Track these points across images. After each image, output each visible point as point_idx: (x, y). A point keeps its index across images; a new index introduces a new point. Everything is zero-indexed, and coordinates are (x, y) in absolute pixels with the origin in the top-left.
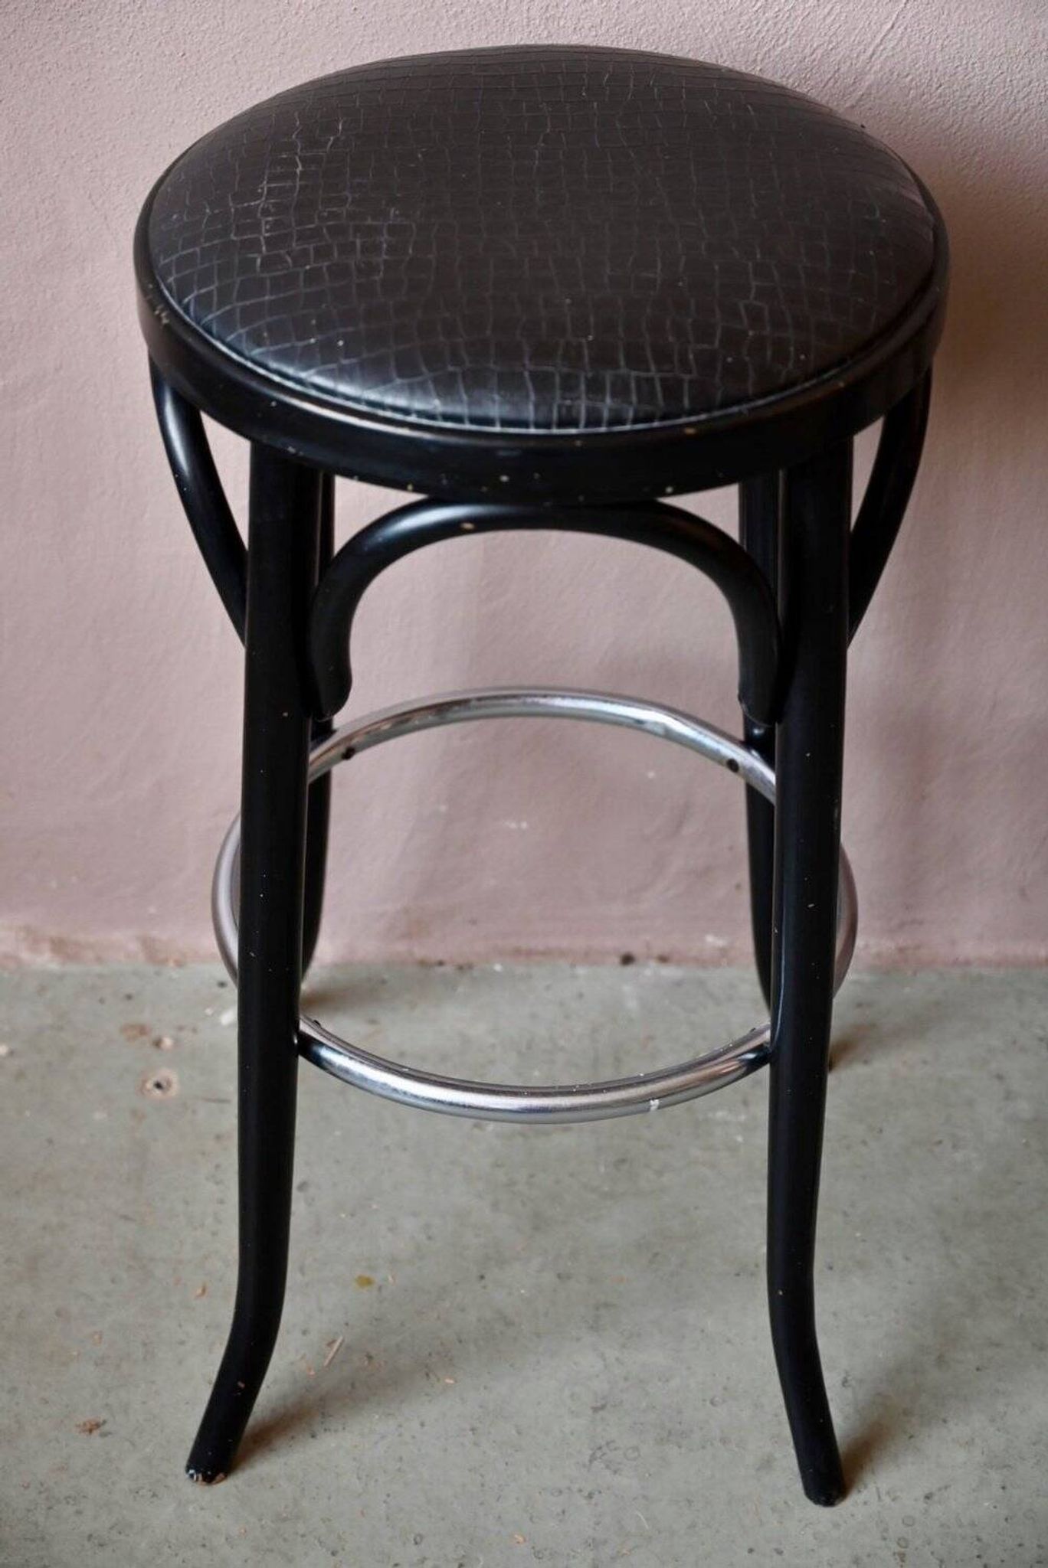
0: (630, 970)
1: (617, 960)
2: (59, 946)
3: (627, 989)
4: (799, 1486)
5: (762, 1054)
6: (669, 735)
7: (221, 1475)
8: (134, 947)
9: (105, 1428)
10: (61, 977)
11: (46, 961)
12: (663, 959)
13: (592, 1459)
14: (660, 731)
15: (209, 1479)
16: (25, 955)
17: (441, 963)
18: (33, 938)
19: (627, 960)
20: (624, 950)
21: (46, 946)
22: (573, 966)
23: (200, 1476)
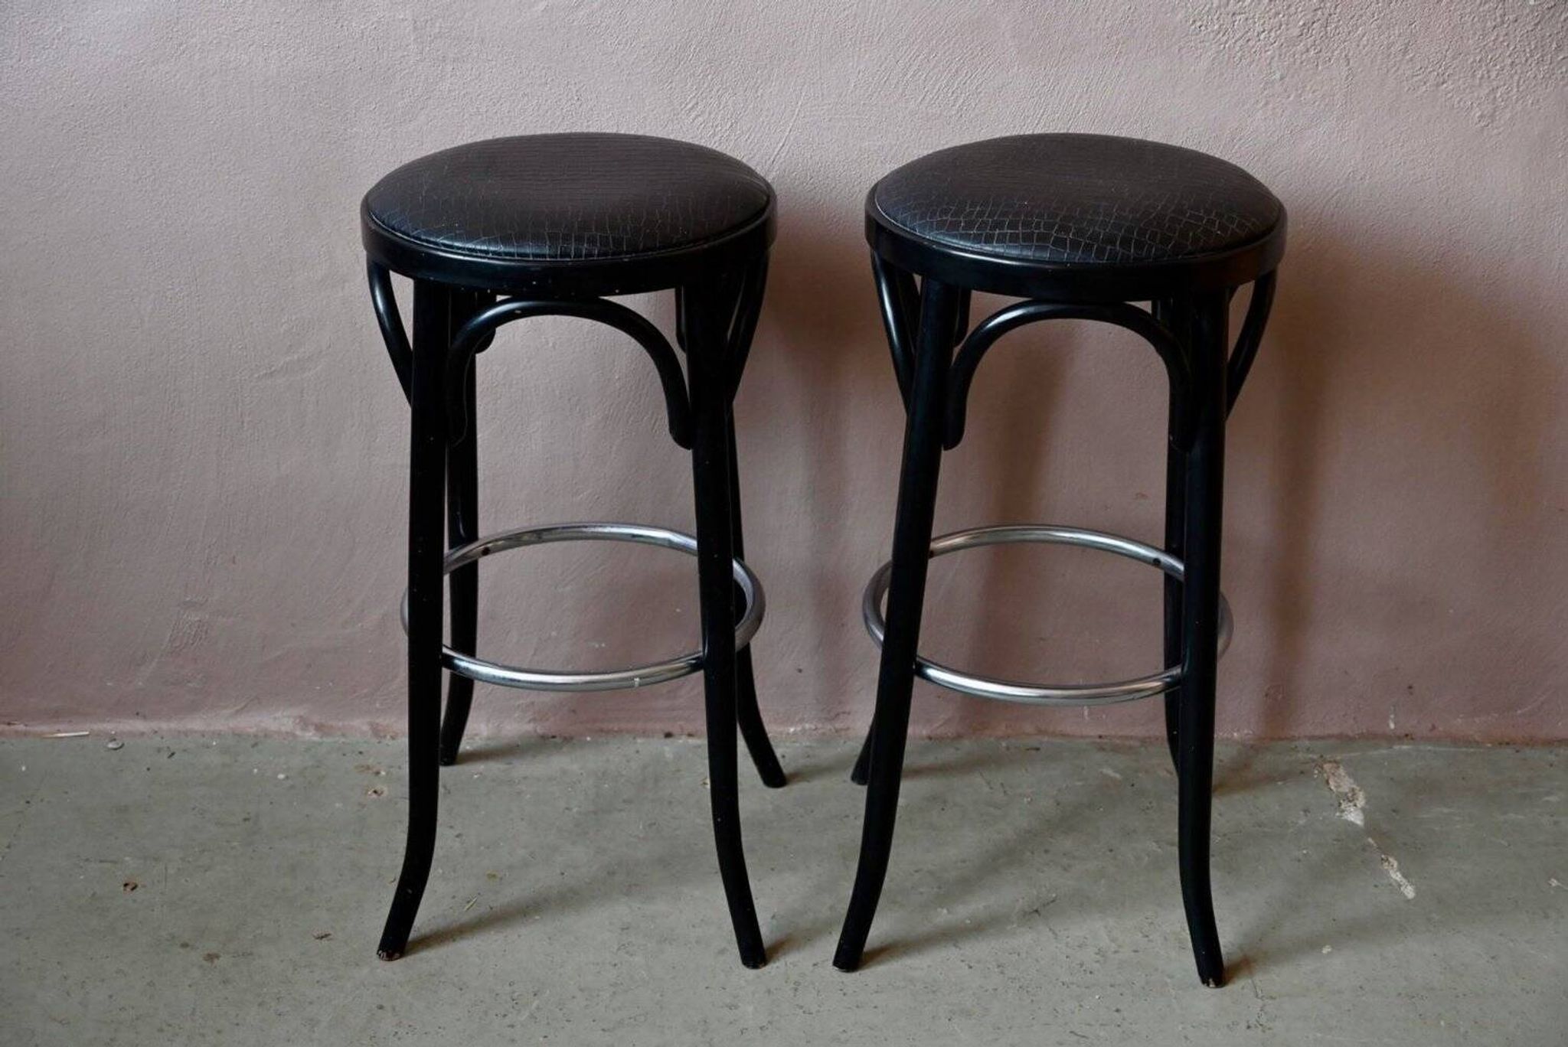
0: (669, 741)
1: (662, 736)
2: (319, 728)
3: (667, 749)
4: (739, 961)
5: (699, 662)
6: (671, 545)
7: (397, 955)
8: (365, 728)
9: (330, 937)
10: (320, 744)
11: (311, 735)
12: (690, 735)
13: (619, 949)
14: (666, 544)
15: (390, 957)
16: (298, 733)
17: (554, 737)
18: (304, 722)
19: (668, 735)
20: (667, 731)
21: (312, 728)
22: (634, 738)
23: (385, 954)
